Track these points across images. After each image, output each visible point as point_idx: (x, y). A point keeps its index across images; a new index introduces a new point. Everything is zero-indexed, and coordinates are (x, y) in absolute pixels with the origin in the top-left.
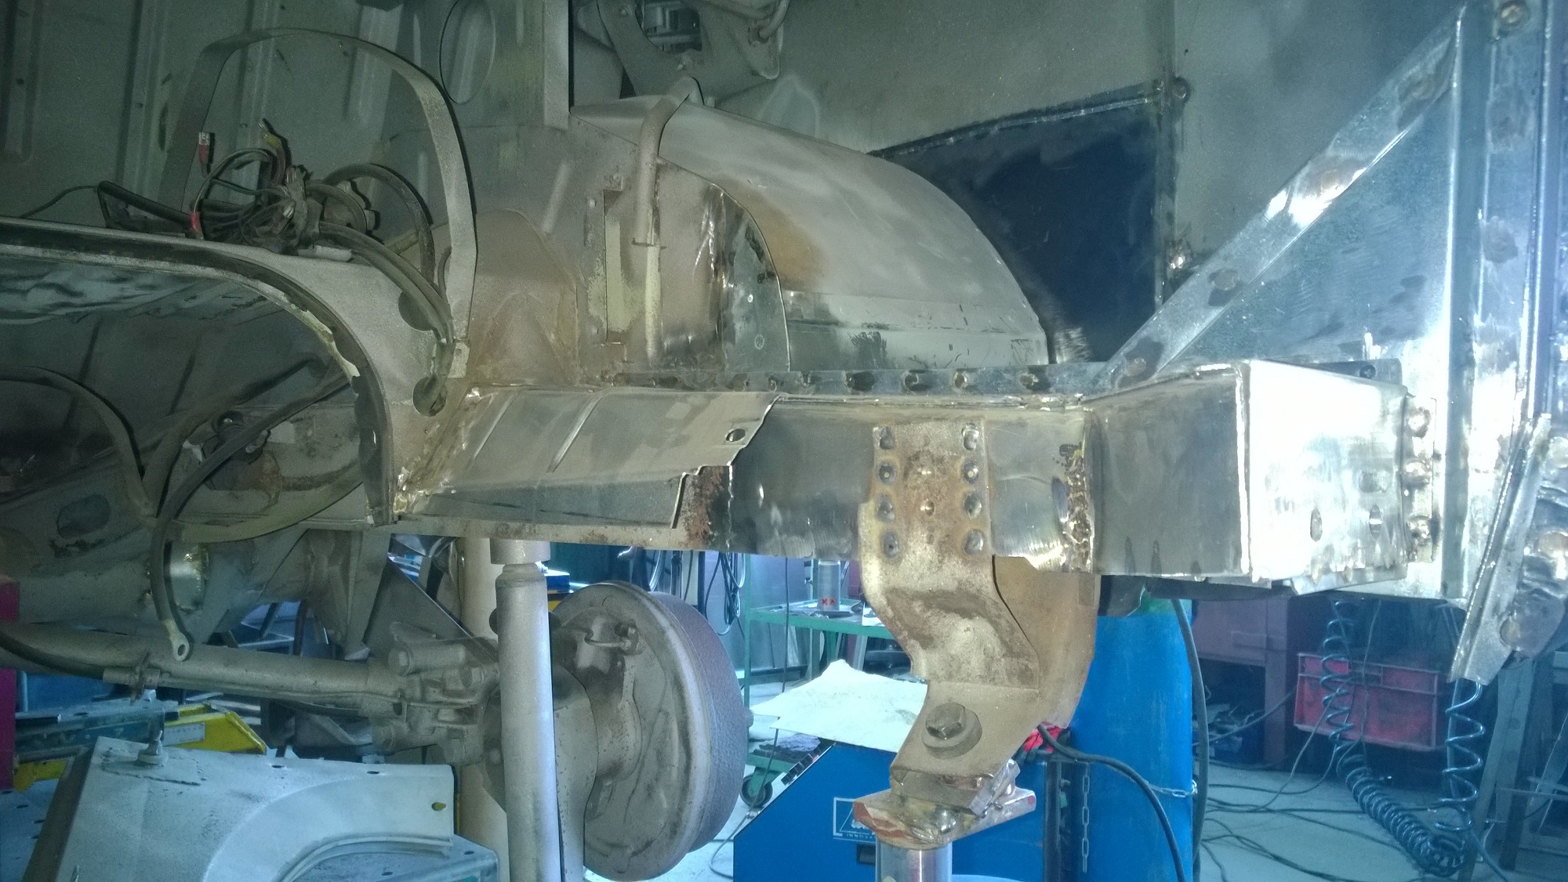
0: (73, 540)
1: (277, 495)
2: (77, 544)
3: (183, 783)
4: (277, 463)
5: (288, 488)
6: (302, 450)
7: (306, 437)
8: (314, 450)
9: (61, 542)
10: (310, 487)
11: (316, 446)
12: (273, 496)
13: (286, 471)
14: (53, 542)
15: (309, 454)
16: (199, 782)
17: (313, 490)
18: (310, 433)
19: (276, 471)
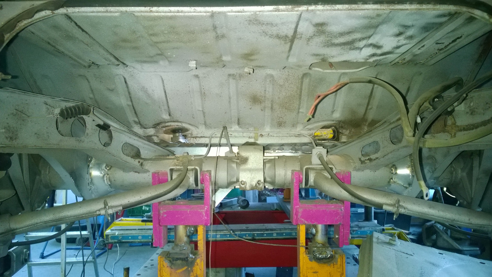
0: (367, 158)
1: (455, 134)
2: (369, 159)
3: (407, 254)
4: (455, 120)
5: (461, 130)
6: (467, 113)
7: (470, 106)
8: (475, 111)
9: (363, 159)
10: (473, 129)
11: (476, 110)
12: (453, 135)
13: (459, 123)
14: (360, 159)
15: (472, 114)
16: (413, 254)
17: (474, 130)
18: (472, 104)
19: (454, 124)
